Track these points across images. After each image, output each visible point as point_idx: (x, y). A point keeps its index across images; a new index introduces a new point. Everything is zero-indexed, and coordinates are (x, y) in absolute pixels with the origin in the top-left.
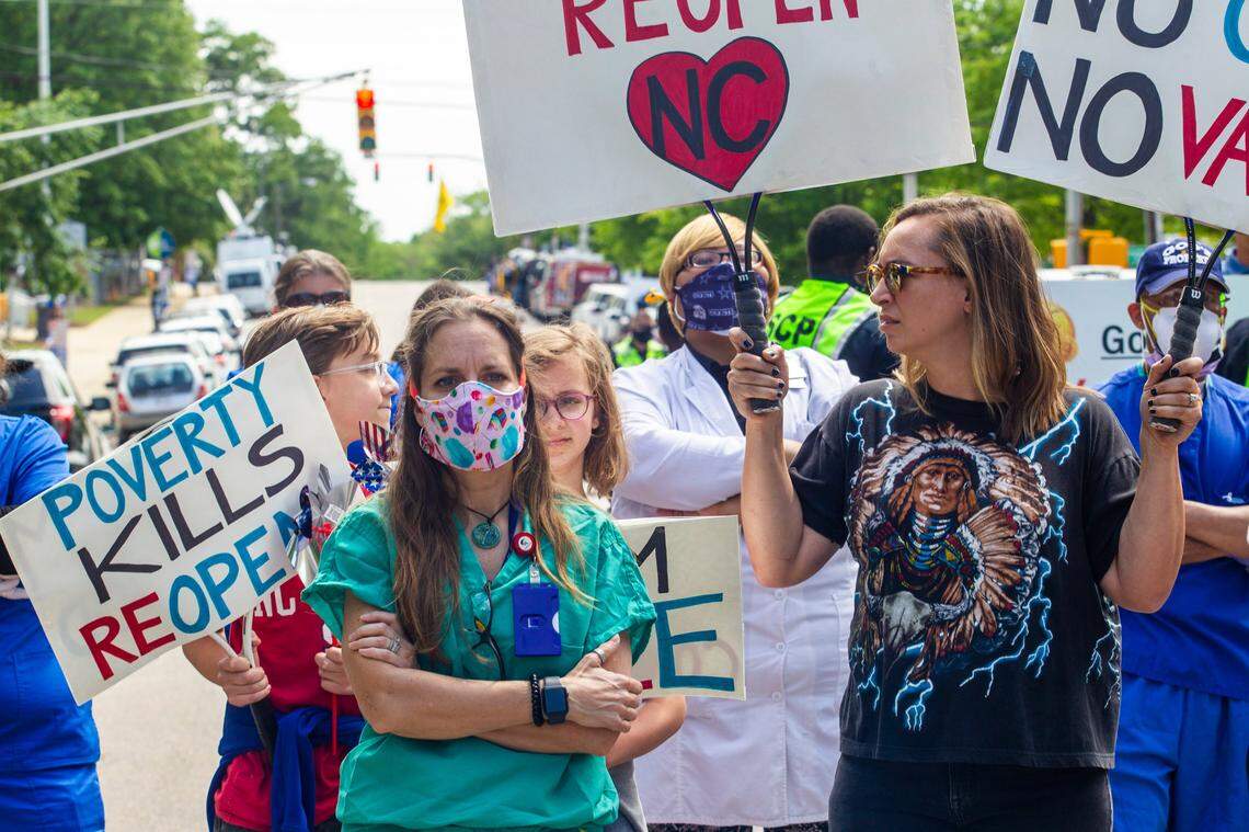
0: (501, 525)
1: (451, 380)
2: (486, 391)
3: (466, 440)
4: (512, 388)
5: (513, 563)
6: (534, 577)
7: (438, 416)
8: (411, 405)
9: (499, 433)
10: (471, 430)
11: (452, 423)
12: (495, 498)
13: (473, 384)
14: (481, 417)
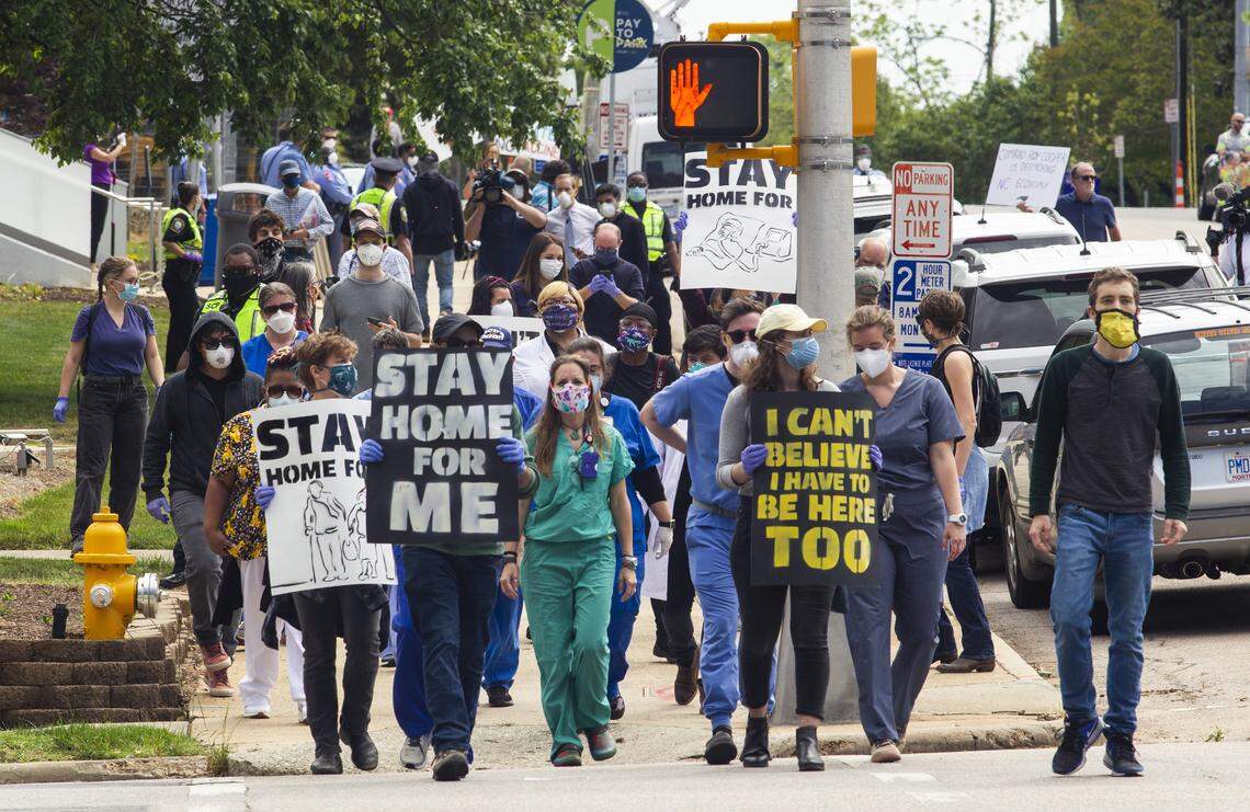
0: (580, 432)
1: (563, 383)
2: (574, 387)
3: (567, 403)
4: (585, 386)
5: (585, 445)
6: (592, 450)
7: (558, 394)
8: (550, 391)
9: (578, 401)
10: (569, 399)
11: (562, 397)
12: (579, 422)
13: (570, 384)
14: (572, 395)
